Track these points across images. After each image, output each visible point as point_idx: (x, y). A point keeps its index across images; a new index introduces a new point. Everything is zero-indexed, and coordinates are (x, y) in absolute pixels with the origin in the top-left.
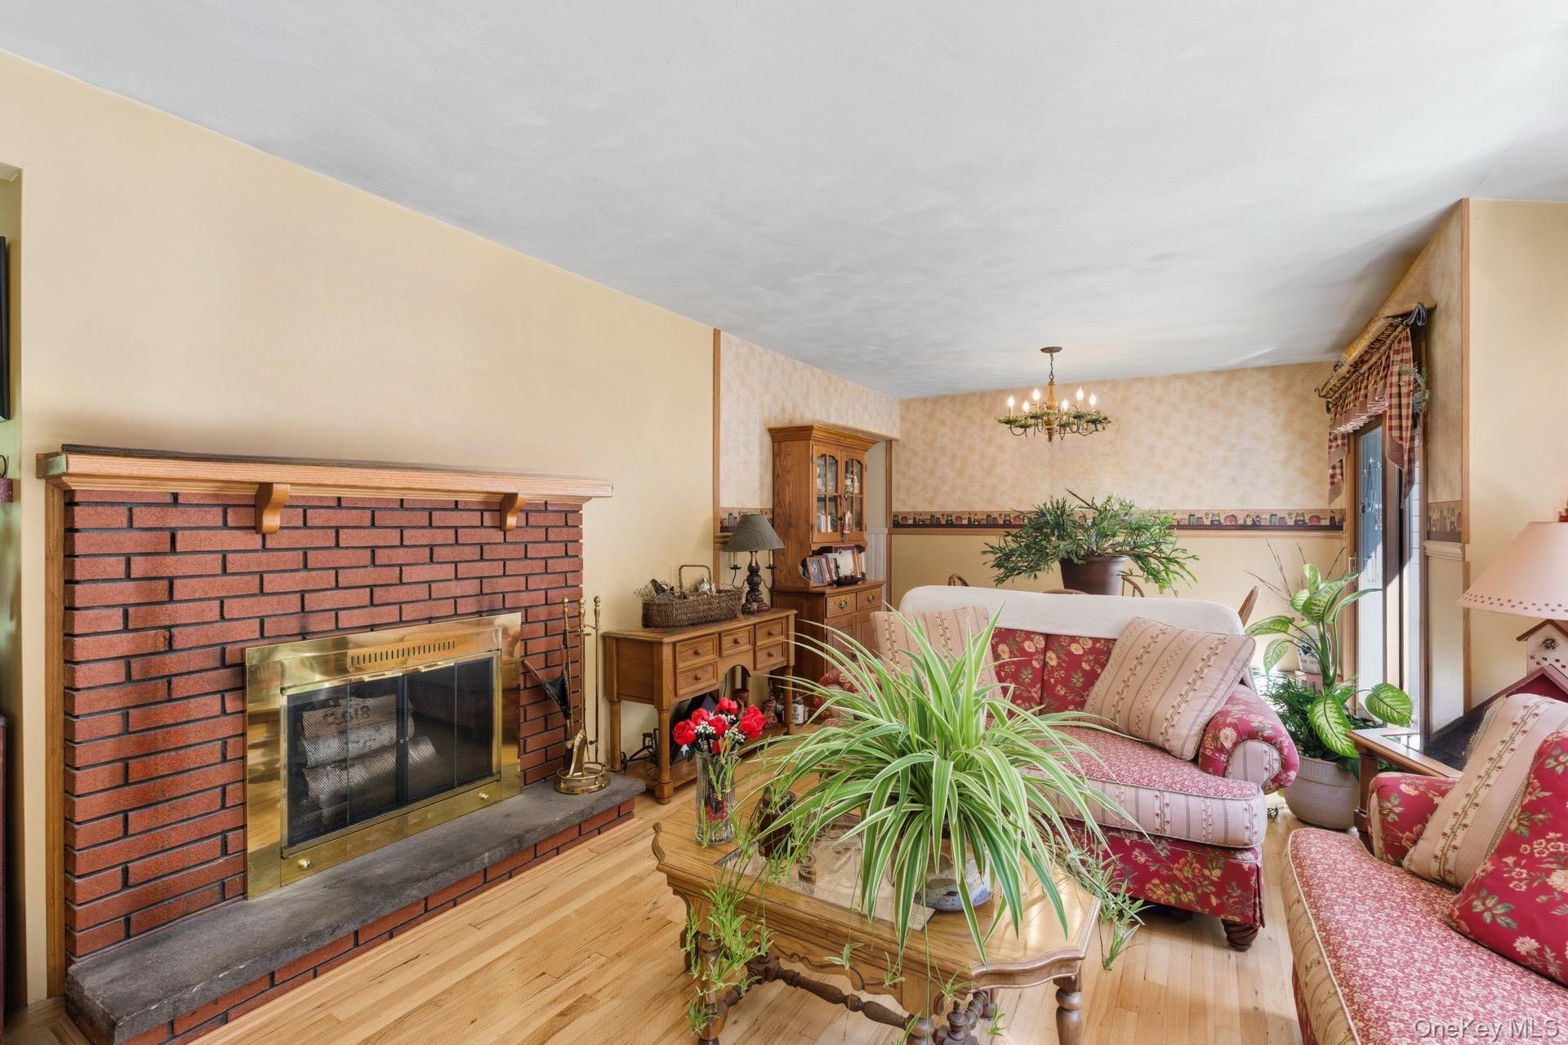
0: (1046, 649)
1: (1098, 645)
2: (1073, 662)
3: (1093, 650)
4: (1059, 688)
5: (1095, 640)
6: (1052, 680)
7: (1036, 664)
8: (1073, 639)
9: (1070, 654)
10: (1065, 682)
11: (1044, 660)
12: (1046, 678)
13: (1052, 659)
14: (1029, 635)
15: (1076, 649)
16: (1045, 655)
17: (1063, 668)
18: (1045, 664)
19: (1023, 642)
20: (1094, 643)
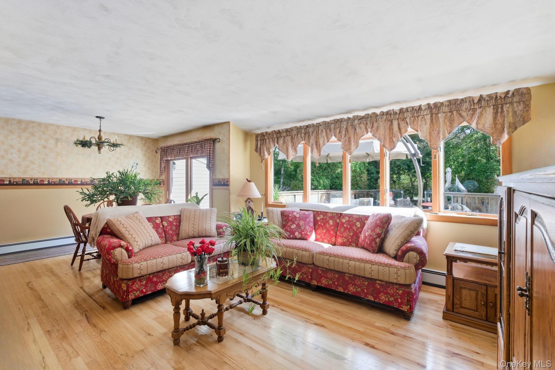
0: (162, 222)
1: (176, 217)
2: (171, 223)
3: (175, 219)
4: (170, 231)
5: (174, 216)
6: (167, 230)
7: (161, 226)
8: (169, 217)
9: (169, 221)
10: (171, 229)
11: (163, 225)
12: (165, 230)
13: (165, 224)
14: (156, 218)
15: (171, 219)
16: (162, 223)
17: (169, 226)
18: (163, 226)
19: (155, 220)
20: (174, 217)
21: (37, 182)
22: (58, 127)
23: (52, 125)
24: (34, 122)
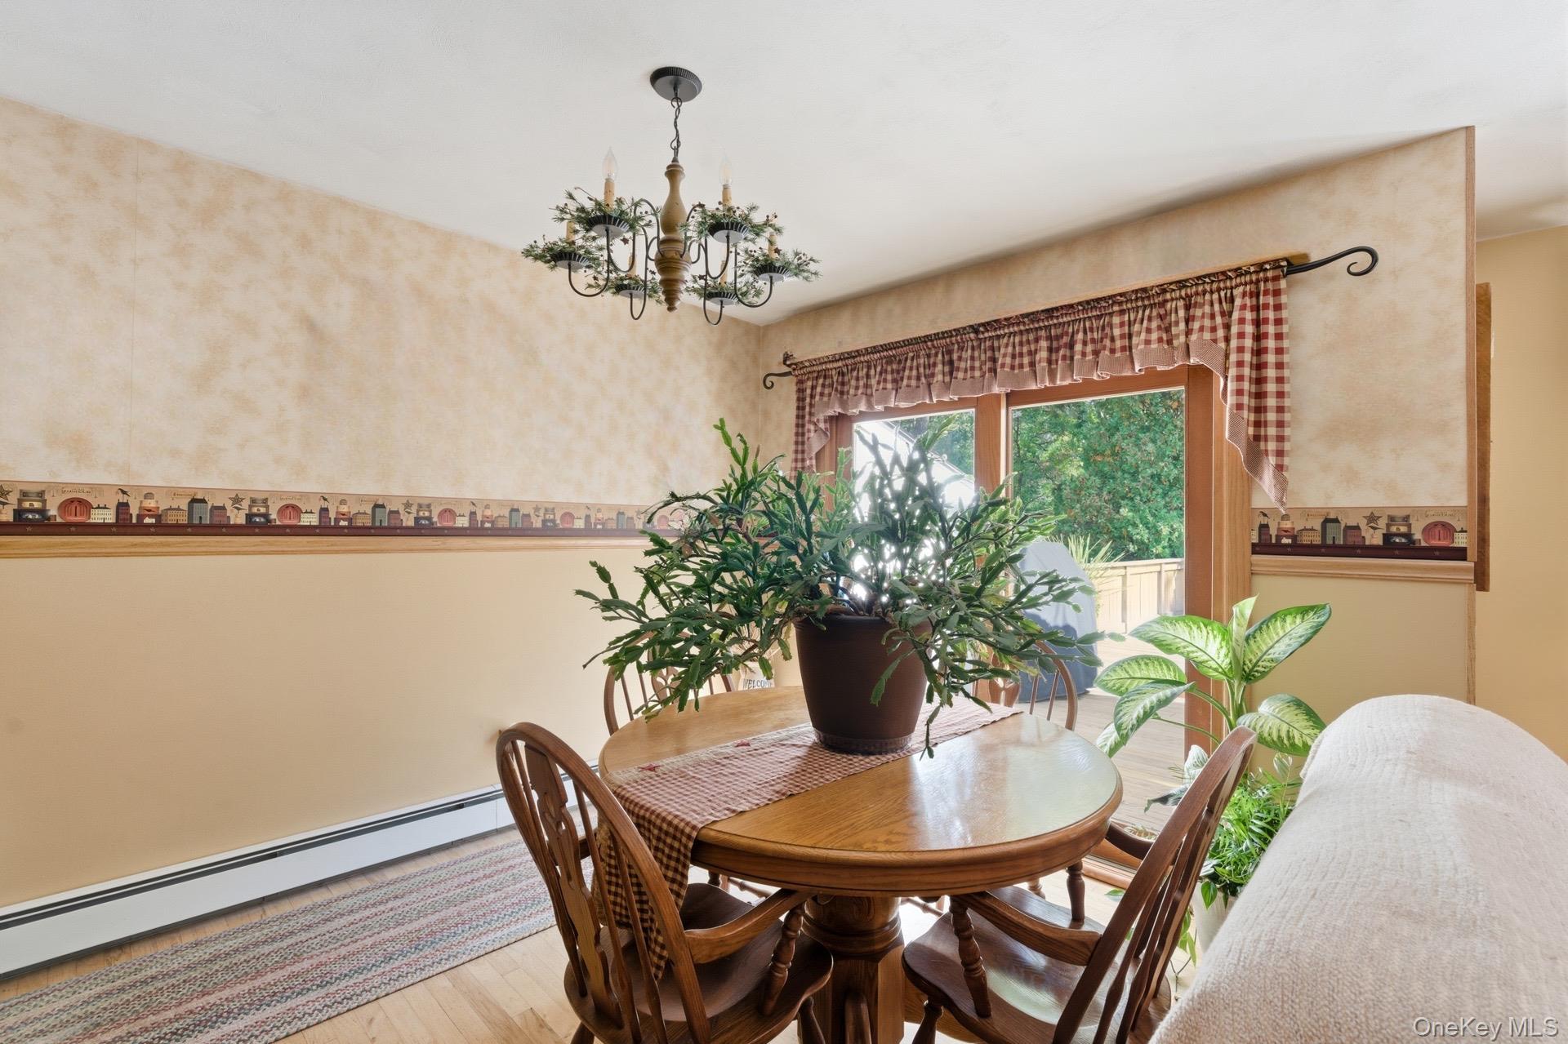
21: (266, 516)
22: (374, 218)
23: (343, 203)
24: (258, 178)
